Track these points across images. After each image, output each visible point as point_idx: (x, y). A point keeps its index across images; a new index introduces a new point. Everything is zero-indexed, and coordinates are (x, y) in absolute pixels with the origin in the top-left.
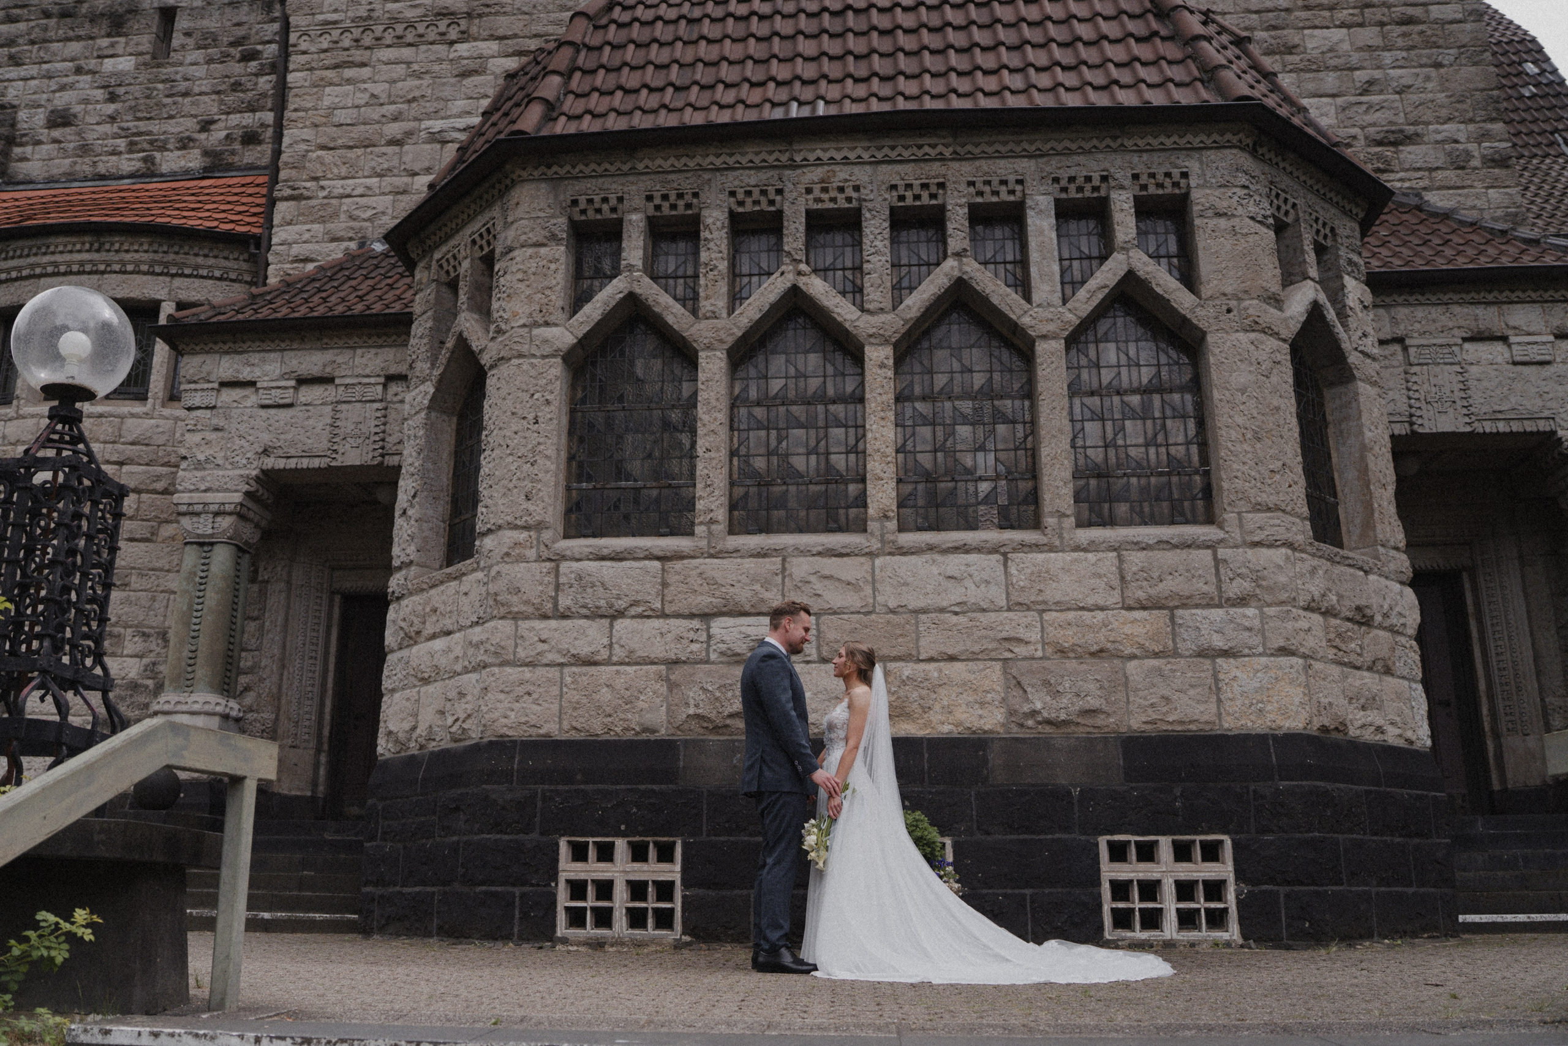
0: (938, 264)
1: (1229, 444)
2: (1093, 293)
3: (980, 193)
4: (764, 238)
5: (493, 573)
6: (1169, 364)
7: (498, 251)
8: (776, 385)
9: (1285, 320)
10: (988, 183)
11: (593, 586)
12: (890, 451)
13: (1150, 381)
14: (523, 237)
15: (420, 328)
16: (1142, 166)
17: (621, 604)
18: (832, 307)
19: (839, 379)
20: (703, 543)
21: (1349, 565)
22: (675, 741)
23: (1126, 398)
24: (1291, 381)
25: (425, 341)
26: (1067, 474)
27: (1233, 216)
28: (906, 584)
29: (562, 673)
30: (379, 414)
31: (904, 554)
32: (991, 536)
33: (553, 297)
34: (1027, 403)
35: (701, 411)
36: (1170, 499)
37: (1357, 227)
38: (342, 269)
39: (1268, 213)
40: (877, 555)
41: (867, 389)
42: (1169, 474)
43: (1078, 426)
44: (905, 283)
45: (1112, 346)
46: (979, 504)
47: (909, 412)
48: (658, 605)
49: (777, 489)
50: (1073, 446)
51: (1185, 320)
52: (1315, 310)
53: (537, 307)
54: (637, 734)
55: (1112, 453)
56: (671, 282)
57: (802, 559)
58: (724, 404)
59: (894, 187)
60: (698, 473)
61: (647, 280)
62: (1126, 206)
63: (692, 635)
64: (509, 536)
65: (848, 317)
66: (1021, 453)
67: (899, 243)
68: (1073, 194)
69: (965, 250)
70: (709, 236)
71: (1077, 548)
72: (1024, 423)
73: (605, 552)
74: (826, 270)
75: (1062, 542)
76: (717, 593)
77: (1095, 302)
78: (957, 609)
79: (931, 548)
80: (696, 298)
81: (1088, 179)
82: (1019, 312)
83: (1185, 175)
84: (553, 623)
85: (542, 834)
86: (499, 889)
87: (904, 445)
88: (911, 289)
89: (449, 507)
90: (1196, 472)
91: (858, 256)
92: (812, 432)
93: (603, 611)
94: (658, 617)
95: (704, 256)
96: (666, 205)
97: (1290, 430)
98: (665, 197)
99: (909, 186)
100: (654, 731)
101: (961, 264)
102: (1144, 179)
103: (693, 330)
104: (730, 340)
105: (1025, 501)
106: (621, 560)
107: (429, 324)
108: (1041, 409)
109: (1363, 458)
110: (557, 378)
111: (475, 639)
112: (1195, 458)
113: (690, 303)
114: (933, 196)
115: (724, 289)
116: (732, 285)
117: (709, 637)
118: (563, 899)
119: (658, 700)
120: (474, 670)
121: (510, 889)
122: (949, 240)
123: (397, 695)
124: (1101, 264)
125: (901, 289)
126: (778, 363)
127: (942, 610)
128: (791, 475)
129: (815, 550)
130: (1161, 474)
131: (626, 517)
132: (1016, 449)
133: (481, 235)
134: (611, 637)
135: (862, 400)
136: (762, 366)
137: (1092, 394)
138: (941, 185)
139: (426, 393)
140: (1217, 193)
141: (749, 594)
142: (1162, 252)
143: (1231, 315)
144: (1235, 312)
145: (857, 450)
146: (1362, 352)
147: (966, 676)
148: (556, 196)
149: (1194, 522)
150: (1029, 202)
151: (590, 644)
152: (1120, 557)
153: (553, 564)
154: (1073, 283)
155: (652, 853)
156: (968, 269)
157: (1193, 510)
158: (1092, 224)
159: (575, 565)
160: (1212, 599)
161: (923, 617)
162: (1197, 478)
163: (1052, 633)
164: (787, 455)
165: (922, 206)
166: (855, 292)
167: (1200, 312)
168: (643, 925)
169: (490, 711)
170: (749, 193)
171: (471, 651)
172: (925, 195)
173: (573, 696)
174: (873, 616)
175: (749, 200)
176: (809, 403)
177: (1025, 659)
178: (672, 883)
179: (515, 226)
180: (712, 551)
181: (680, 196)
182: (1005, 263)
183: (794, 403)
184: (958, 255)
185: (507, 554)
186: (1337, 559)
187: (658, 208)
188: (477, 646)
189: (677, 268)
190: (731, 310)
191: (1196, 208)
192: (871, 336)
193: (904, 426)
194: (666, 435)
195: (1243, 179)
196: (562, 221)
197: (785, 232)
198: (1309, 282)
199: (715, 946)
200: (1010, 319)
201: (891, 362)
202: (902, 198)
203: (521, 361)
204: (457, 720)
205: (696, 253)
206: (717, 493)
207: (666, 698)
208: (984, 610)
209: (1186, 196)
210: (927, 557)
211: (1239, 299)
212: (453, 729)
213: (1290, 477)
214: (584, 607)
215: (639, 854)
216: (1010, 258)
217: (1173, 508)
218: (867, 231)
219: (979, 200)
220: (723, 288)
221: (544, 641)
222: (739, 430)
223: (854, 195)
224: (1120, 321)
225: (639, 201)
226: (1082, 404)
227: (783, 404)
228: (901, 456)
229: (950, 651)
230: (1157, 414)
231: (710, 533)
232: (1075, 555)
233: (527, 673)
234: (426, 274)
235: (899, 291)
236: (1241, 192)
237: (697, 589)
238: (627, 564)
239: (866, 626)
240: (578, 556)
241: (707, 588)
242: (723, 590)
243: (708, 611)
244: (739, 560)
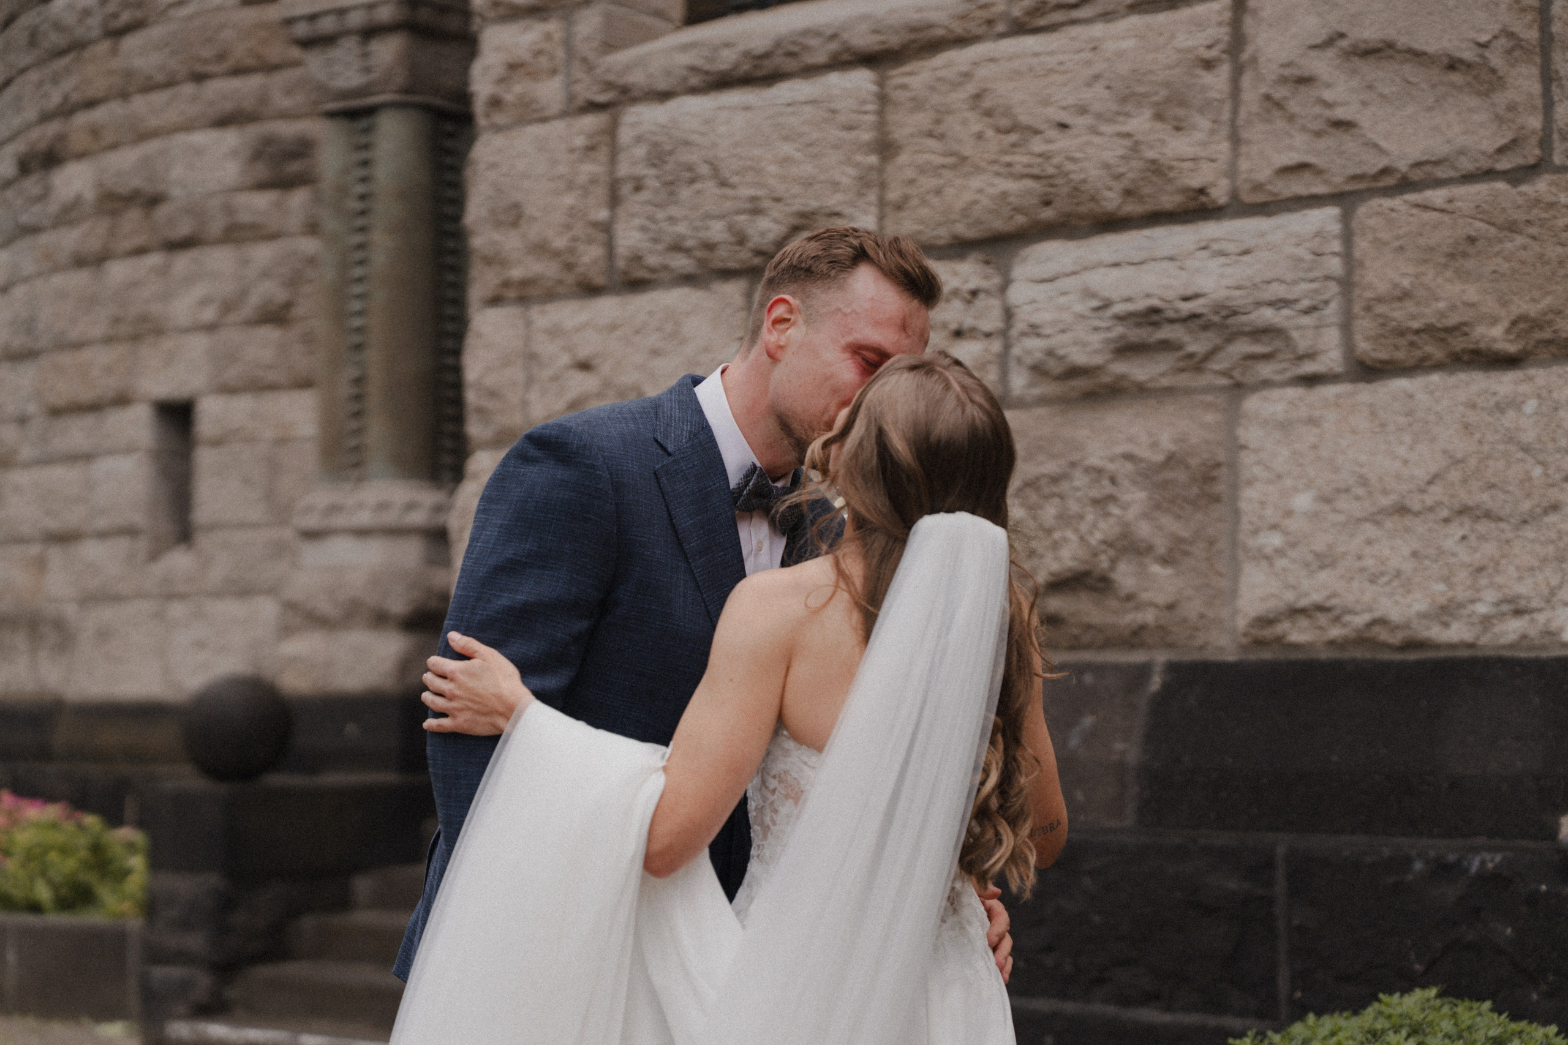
11: (693, 177)
17: (766, 228)
63: (956, 313)
73: (726, 60)
76: (1022, 160)
84: (607, 307)
93: (723, 255)
117: (1009, 314)
141: (1112, 151)
153: (601, 119)
159: (654, 114)
174: (1541, 186)
180: (1017, 10)
214: (677, 247)
221: (585, 366)
237: (967, 151)
238: (784, 91)
239: (1512, 227)
240: (662, 85)
241: (994, 142)
242: (1037, 145)
243: (999, 225)
244: (1098, 30)
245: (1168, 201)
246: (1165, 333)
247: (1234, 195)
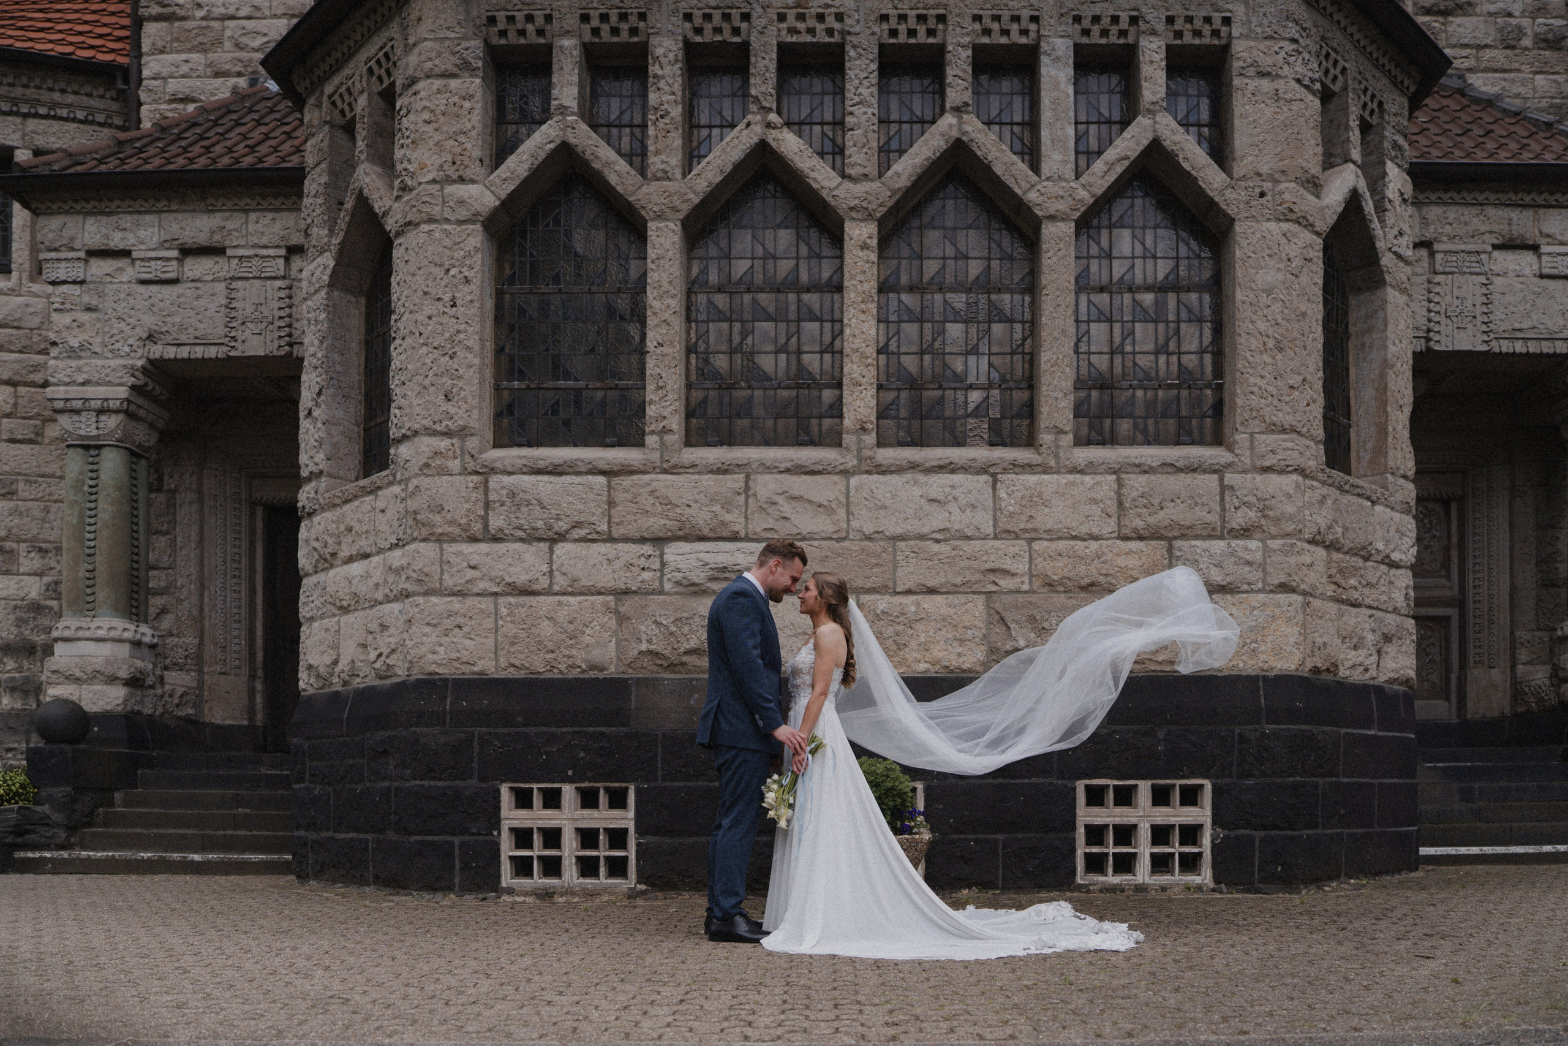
0: (933, 122)
1: (1248, 355)
2: (1111, 166)
3: (987, 32)
4: (726, 79)
5: (411, 487)
6: (1188, 258)
7: (399, 83)
8: (740, 267)
9: (1322, 209)
10: (997, 18)
11: (529, 504)
12: (871, 351)
13: (1166, 277)
14: (429, 65)
15: (314, 184)
16: (1178, 7)
17: (562, 526)
18: (807, 171)
19: (814, 262)
20: (655, 456)
21: (1358, 495)
22: (625, 680)
23: (1138, 296)
24: (1320, 282)
25: (320, 201)
26: (1068, 384)
27: (1278, 76)
28: (883, 507)
29: (496, 605)
30: (282, 294)
31: (883, 473)
32: (981, 453)
33: (469, 146)
34: (1027, 299)
35: (651, 294)
36: (1178, 416)
37: (1405, 103)
38: (230, 112)
39: (1316, 76)
40: (853, 474)
41: (847, 275)
42: (1178, 387)
43: (1084, 327)
44: (894, 145)
45: (1126, 233)
46: (969, 416)
47: (893, 304)
48: (605, 527)
49: (741, 394)
50: (1077, 352)
51: (1212, 204)
52: (1354, 199)
53: (449, 158)
54: (584, 671)
55: (1118, 360)
56: (615, 131)
57: (768, 477)
58: (678, 289)
59: (884, 18)
60: (648, 373)
61: (584, 127)
62: (1157, 57)
63: (643, 562)
64: (427, 444)
65: (826, 183)
66: (1018, 358)
67: (889, 92)
68: (1096, 39)
69: (966, 104)
70: (660, 72)
71: (1074, 470)
72: (1023, 322)
73: (542, 464)
74: (801, 123)
75: (1057, 463)
76: (671, 514)
77: (1112, 178)
78: (938, 536)
79: (914, 466)
80: (644, 154)
81: (1115, 19)
82: (1024, 184)
83: (1227, 21)
84: (483, 547)
85: (482, 780)
86: (436, 838)
87: (887, 344)
88: (901, 152)
89: (362, 407)
90: (1209, 386)
91: (839, 106)
92: (782, 326)
93: (541, 533)
94: (604, 541)
95: (653, 98)
96: (605, 28)
97: (1314, 340)
98: (604, 18)
99: (903, 18)
100: (602, 669)
101: (961, 123)
102: (1179, 25)
103: (640, 195)
104: (685, 208)
105: (1019, 416)
106: (561, 474)
107: (324, 179)
108: (1044, 306)
109: (1383, 376)
110: (477, 250)
111: (396, 564)
112: (1209, 369)
113: (637, 160)
114: (931, 33)
115: (678, 143)
116: (688, 138)
117: (663, 564)
118: (507, 848)
119: (606, 635)
120: (396, 599)
121: (448, 838)
122: (948, 90)
123: (316, 625)
124: (1122, 131)
125: (889, 151)
126: (743, 241)
127: (922, 537)
128: (756, 377)
129: (783, 466)
130: (1170, 387)
131: (567, 423)
132: (1013, 353)
133: (378, 62)
134: (551, 563)
135: (839, 289)
136: (724, 243)
137: (1102, 290)
138: (941, 19)
139: (325, 268)
140: (1261, 47)
141: (708, 516)
142: (1192, 119)
143: (1263, 200)
144: (1269, 197)
145: (833, 350)
146: (1395, 253)
147: (945, 610)
148: (467, 12)
149: (1201, 442)
150: (1044, 46)
151: (527, 572)
152: (1120, 483)
153: (481, 478)
154: (1088, 153)
155: (603, 798)
156: (968, 128)
157: (1201, 428)
158: (1115, 80)
159: (507, 480)
160: (1214, 529)
161: (901, 544)
162: (1209, 392)
163: (1041, 564)
164: (752, 353)
165: (918, 45)
166: (834, 153)
167: (1230, 195)
168: (595, 874)
169: (416, 646)
170: (708, 17)
171: (391, 578)
172: (922, 30)
173: (509, 629)
174: (846, 544)
175: (708, 27)
176: (779, 291)
177: (1011, 592)
178: (626, 830)
179: (416, 50)
180: (666, 466)
181: (623, 17)
182: (1012, 124)
183: (761, 290)
184: (957, 110)
185: (427, 465)
186: (1347, 487)
187: (596, 31)
188: (398, 571)
189: (622, 113)
190: (687, 169)
191: (1237, 64)
192: (852, 209)
193: (887, 322)
194: (612, 326)
195: (1293, 31)
196: (475, 45)
197: (752, 70)
198: (1350, 165)
199: (672, 894)
200: (1015, 194)
201: (874, 242)
202: (893, 33)
203: (433, 226)
204: (380, 655)
205: (645, 96)
206: (670, 397)
207: (615, 632)
208: (968, 538)
209: (1226, 47)
210: (908, 476)
211: (1276, 181)
212: (378, 665)
213: (1309, 394)
214: (520, 528)
215: (589, 800)
216: (1017, 118)
217: (1180, 427)
218: (850, 74)
219: (985, 40)
220: (676, 140)
221: (474, 568)
222: (697, 321)
223: (837, 26)
224: (1138, 202)
225: (572, 22)
226: (1089, 301)
227: (749, 291)
228: (882, 357)
229: (930, 584)
230: (1171, 317)
231: (663, 443)
232: (1071, 477)
233: (456, 604)
234: (316, 114)
235: (888, 153)
236: (1289, 47)
237: (649, 508)
238: (567, 479)
239: (838, 555)
240: (510, 469)
241: (659, 508)
242: (678, 510)
243: (661, 535)
244: (696, 477)
245: (725, 534)
246: (727, 575)
247: (747, 535)
